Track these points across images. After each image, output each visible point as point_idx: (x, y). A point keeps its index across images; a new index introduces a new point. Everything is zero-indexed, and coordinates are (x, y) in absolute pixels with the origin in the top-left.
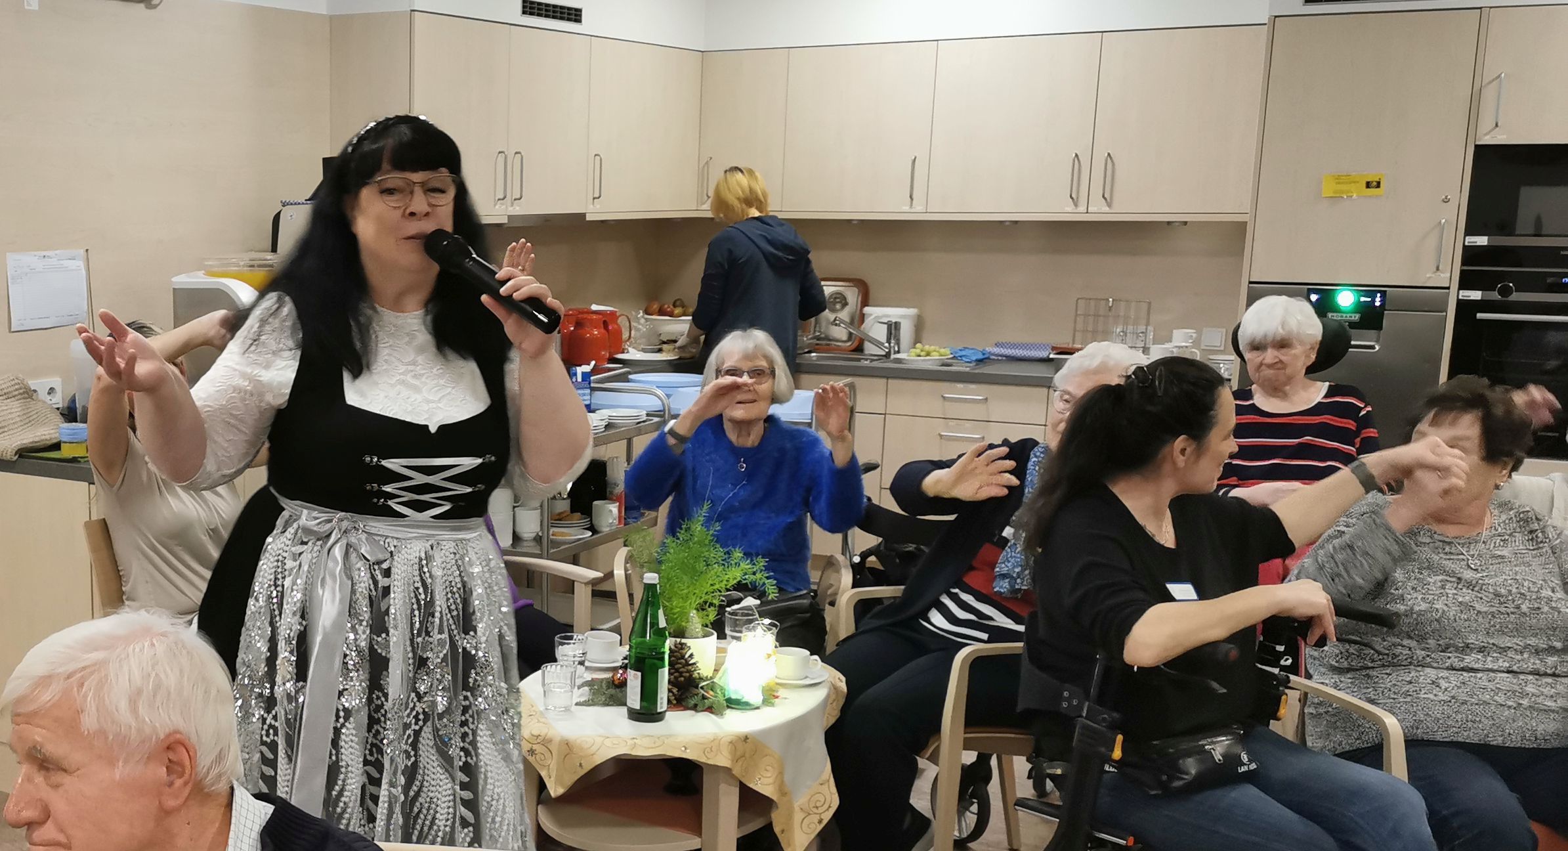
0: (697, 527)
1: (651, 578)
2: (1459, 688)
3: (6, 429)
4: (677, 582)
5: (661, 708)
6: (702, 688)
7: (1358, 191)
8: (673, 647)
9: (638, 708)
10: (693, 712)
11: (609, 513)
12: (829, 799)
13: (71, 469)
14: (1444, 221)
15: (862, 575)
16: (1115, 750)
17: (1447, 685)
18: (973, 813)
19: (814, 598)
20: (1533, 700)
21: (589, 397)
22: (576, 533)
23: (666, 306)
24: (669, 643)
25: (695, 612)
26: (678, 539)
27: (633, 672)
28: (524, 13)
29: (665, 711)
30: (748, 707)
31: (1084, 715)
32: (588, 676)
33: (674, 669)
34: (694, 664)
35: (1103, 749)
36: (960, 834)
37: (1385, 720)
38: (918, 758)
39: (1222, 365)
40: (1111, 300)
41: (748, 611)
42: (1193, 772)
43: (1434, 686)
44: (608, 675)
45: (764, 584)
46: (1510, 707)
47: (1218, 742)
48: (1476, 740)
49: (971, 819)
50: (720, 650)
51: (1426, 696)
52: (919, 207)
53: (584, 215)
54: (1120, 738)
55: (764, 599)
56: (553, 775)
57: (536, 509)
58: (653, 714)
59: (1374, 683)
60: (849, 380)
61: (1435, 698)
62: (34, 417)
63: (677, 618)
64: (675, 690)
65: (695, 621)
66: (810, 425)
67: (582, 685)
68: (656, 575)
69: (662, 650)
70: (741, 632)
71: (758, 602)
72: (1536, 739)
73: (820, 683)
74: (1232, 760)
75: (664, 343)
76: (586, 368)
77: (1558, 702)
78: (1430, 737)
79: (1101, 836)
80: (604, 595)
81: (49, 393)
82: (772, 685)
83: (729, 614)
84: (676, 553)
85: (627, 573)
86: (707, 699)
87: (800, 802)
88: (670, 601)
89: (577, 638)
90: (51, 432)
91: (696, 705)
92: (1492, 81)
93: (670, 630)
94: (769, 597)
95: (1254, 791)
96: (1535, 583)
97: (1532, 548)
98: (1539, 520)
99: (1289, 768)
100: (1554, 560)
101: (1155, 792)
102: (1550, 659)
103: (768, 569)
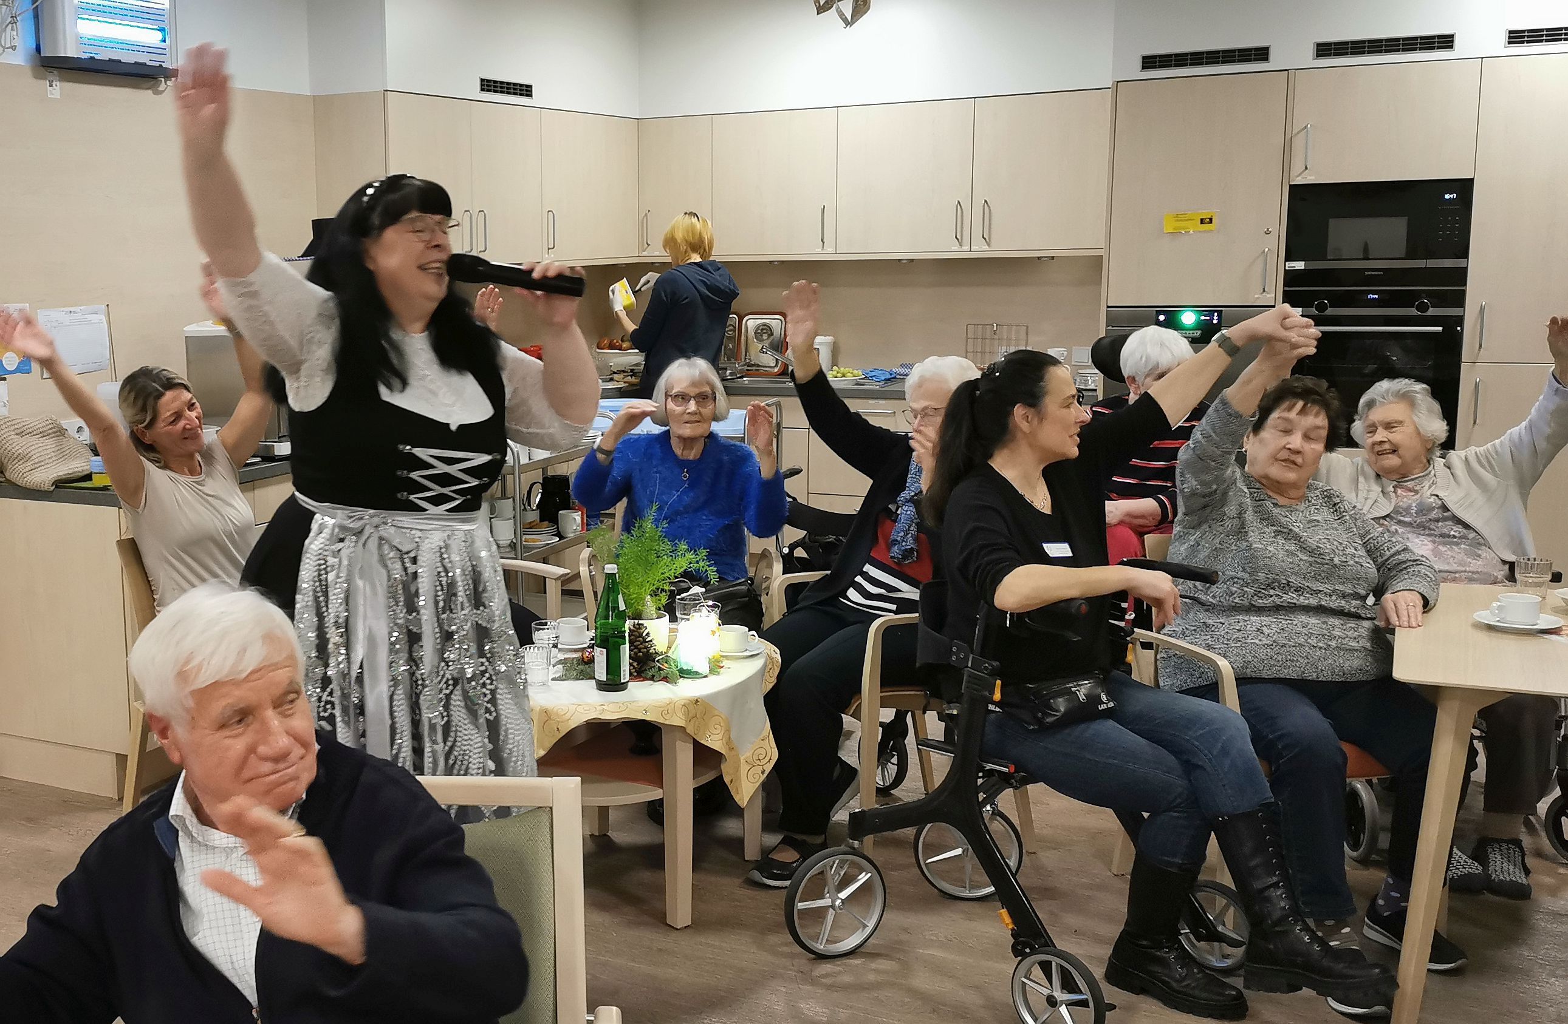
0: (648, 525)
1: (611, 568)
2: (1279, 633)
3: (43, 464)
4: (633, 572)
5: (624, 679)
6: (658, 661)
7: (1194, 227)
8: (632, 628)
9: (605, 680)
10: (651, 682)
11: (573, 520)
13: (101, 496)
14: (1267, 249)
15: (790, 564)
16: (996, 692)
17: (1269, 631)
18: (895, 764)
19: (751, 585)
20: (1339, 641)
22: (545, 539)
23: (615, 341)
24: (628, 624)
25: (649, 597)
26: (633, 536)
27: (599, 649)
28: (482, 90)
29: (628, 682)
30: (698, 676)
31: (969, 665)
32: (561, 656)
33: (634, 646)
34: (651, 641)
35: (987, 693)
36: (884, 783)
37: (1218, 662)
38: (842, 715)
39: (1089, 378)
40: (995, 325)
41: (695, 598)
42: (1062, 710)
43: (1258, 633)
44: (578, 655)
45: (706, 571)
46: (1321, 648)
47: (1083, 684)
48: (1294, 676)
49: (892, 769)
50: (671, 630)
51: (1252, 641)
52: (829, 249)
54: (999, 682)
55: (708, 588)
57: (510, 519)
58: (618, 685)
59: (1213, 632)
60: (775, 399)
61: (1260, 643)
62: (68, 452)
63: (634, 603)
64: (635, 664)
65: (650, 605)
66: (742, 439)
67: (560, 662)
68: (615, 566)
69: (623, 629)
70: (689, 615)
71: (704, 590)
73: (758, 654)
74: (1093, 700)
75: (614, 373)
77: (1360, 642)
78: (1258, 675)
79: (989, 766)
80: (571, 593)
81: (78, 432)
82: (717, 656)
83: (679, 599)
84: (631, 548)
85: (590, 572)
86: (663, 670)
87: (745, 755)
88: (627, 587)
89: (551, 624)
90: (83, 464)
91: (653, 676)
92: (1301, 131)
93: (629, 612)
94: (712, 582)
95: (1111, 723)
96: (1341, 544)
97: (1337, 518)
98: (1338, 497)
99: (1138, 703)
100: (1353, 525)
101: (1032, 727)
102: (1354, 603)
103: (709, 557)
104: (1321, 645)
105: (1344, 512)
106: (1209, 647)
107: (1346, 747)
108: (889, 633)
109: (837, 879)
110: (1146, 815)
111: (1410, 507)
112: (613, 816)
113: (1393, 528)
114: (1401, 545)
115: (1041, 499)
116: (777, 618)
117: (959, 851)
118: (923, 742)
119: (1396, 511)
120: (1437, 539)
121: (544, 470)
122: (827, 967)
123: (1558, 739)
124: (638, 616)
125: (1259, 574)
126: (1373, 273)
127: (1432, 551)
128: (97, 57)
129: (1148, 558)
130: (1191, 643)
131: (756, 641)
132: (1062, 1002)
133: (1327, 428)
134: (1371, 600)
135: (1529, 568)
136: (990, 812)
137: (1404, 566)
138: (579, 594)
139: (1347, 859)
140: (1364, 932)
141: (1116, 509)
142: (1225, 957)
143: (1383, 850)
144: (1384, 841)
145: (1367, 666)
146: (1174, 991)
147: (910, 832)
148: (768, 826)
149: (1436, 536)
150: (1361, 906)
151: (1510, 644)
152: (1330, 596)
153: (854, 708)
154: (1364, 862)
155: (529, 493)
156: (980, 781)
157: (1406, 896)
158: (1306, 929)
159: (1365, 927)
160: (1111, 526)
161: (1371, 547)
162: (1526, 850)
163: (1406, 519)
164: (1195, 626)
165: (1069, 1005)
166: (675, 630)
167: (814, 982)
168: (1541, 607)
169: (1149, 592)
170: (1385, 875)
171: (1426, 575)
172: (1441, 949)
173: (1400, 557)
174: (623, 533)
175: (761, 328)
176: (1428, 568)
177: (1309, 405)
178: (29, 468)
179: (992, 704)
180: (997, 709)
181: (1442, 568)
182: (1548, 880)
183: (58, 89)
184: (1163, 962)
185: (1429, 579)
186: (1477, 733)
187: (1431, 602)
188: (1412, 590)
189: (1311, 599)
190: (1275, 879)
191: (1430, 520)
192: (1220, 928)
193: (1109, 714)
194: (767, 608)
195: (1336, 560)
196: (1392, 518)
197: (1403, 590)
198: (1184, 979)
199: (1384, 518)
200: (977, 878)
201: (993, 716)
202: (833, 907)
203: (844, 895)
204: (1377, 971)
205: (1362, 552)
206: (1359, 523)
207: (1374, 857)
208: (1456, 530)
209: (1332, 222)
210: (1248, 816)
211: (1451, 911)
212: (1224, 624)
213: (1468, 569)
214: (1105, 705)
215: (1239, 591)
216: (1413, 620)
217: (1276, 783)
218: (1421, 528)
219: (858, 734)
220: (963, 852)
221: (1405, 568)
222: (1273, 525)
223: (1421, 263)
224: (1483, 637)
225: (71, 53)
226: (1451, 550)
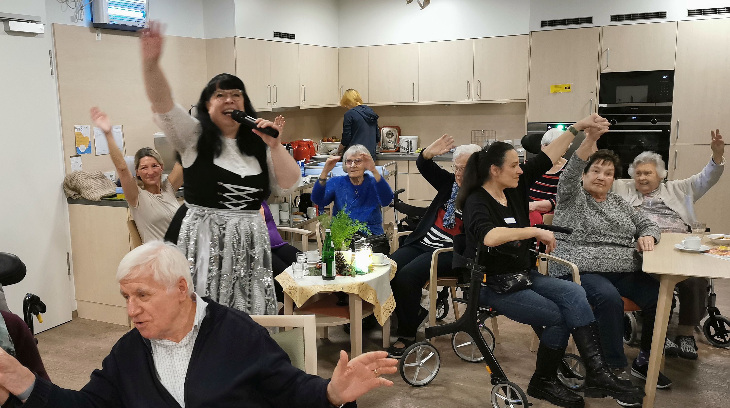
0: (343, 213)
1: (328, 230)
2: (596, 254)
3: (96, 190)
4: (337, 232)
5: (334, 275)
6: (347, 268)
7: (563, 90)
8: (337, 254)
9: (326, 275)
10: (345, 276)
11: (313, 211)
12: (393, 304)
13: (120, 203)
14: (592, 99)
15: (401, 228)
16: (484, 279)
17: (592, 253)
18: (443, 308)
20: (620, 256)
21: (304, 171)
22: (302, 219)
23: (330, 139)
24: (335, 253)
25: (343, 242)
26: (337, 217)
27: (323, 263)
28: (275, 36)
29: (335, 276)
30: (363, 273)
31: (473, 268)
32: (308, 266)
33: (338, 262)
34: (344, 260)
35: (480, 279)
36: (439, 316)
37: (572, 266)
38: (422, 289)
39: (521, 152)
40: (483, 130)
41: (362, 242)
42: (511, 285)
43: (588, 254)
44: (315, 266)
45: (367, 231)
46: (613, 259)
47: (519, 275)
48: (602, 271)
49: (442, 310)
50: (353, 255)
51: (586, 257)
52: (416, 100)
53: (299, 107)
54: (485, 275)
55: (368, 238)
56: (298, 300)
57: (287, 211)
58: (331, 278)
59: (570, 253)
60: (395, 161)
61: (589, 258)
62: (107, 185)
63: (338, 244)
64: (338, 269)
65: (344, 245)
67: (308, 269)
68: (330, 229)
69: (333, 255)
70: (360, 249)
71: (366, 239)
72: (622, 269)
73: (388, 265)
74: (524, 281)
75: (329, 151)
76: (303, 161)
77: (629, 257)
79: (482, 309)
80: (312, 241)
81: (111, 177)
82: (371, 265)
83: (356, 243)
84: (336, 222)
85: (320, 232)
86: (349, 271)
87: (383, 305)
88: (335, 238)
89: (304, 253)
90: (113, 190)
91: (345, 274)
92: (605, 51)
93: (336, 248)
94: (369, 236)
95: (531, 291)
96: (622, 217)
97: (620, 207)
98: (620, 198)
99: (541, 282)
100: (626, 210)
101: (499, 293)
102: (627, 241)
103: (368, 225)
104: (613, 258)
105: (622, 204)
106: (568, 260)
107: (624, 299)
108: (441, 255)
109: (421, 355)
110: (544, 327)
111: (648, 203)
112: (330, 330)
113: (642, 210)
114: (645, 218)
115: (503, 201)
116: (395, 249)
117: (469, 343)
118: (455, 299)
119: (643, 204)
120: (659, 215)
121: (301, 191)
122: (416, 390)
123: (708, 295)
124: (339, 250)
125: (589, 229)
126: (634, 108)
127: (658, 220)
128: (116, 23)
129: (544, 224)
130: (561, 258)
131: (387, 259)
132: (511, 403)
133: (614, 170)
134: (633, 240)
135: (696, 226)
136: (482, 327)
137: (647, 226)
138: (316, 241)
139: (624, 344)
140: (631, 373)
141: (533, 205)
142: (576, 384)
143: (639, 340)
144: (639, 336)
145: (632, 266)
146: (555, 397)
147: (450, 335)
148: (392, 334)
149: (659, 214)
150: (630, 362)
151: (689, 257)
152: (617, 238)
153: (427, 285)
154: (631, 345)
155: (295, 200)
156: (478, 314)
157: (648, 358)
158: (609, 372)
159: (632, 371)
160: (532, 211)
161: (633, 218)
162: (695, 339)
163: (648, 207)
164: (563, 251)
165: (514, 404)
166: (354, 255)
167: (411, 396)
168: (702, 242)
169: (545, 238)
170: (639, 350)
171: (655, 229)
172: (662, 380)
173: (645, 223)
174: (333, 216)
175: (389, 133)
176: (656, 227)
177: (606, 161)
178: (91, 192)
179: (483, 283)
180: (485, 285)
181: (661, 227)
182: (704, 351)
183: (100, 37)
184: (551, 386)
185: (656, 231)
186: (676, 293)
187: (658, 241)
188: (650, 236)
189: (609, 240)
190: (596, 352)
191: (657, 208)
192: (574, 372)
193: (530, 287)
194: (391, 246)
195: (620, 224)
196: (642, 207)
197: (646, 236)
198: (559, 393)
199: (639, 206)
200: (477, 354)
201: (483, 288)
202: (419, 366)
203: (423, 361)
204: (638, 389)
205: (630, 220)
206: (629, 209)
207: (635, 343)
208: (667, 212)
209: (618, 89)
210: (586, 327)
211: (666, 364)
212: (574, 250)
213: (672, 227)
214: (528, 284)
215: (581, 236)
216: (650, 247)
217: (596, 313)
218: (653, 211)
219: (428, 297)
220: (471, 343)
221: (647, 227)
222: (595, 209)
223: (653, 104)
224: (678, 254)
225: (106, 22)
226: (666, 220)
